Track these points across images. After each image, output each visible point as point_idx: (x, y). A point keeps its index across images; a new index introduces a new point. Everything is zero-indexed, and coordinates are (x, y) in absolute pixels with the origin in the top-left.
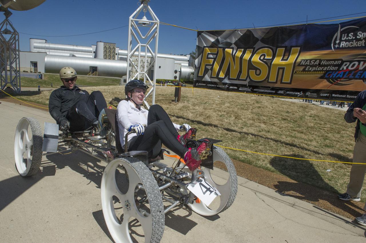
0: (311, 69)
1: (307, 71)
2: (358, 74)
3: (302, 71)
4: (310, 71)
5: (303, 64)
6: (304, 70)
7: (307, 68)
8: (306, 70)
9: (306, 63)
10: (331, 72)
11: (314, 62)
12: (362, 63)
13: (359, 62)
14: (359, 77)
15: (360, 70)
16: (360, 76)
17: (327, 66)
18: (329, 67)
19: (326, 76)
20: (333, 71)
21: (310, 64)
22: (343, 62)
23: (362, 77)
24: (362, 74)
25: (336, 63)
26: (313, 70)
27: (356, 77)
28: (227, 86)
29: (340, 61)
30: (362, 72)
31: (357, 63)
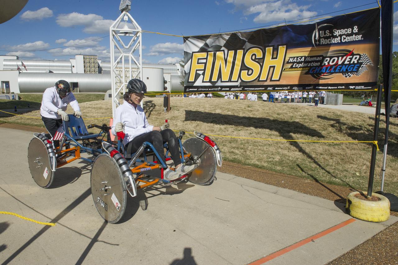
0: (297, 65)
1: (294, 68)
2: (338, 68)
3: (289, 68)
4: (297, 67)
5: (291, 61)
6: (292, 67)
7: (295, 65)
8: (294, 66)
9: (294, 61)
10: (315, 68)
11: (300, 59)
12: (340, 58)
13: (338, 57)
14: (338, 71)
15: (340, 65)
16: (340, 70)
17: (310, 62)
18: (312, 63)
19: (311, 72)
20: (316, 66)
21: (297, 61)
22: (324, 58)
23: (341, 71)
24: (341, 68)
25: (318, 59)
26: (299, 66)
27: (337, 71)
28: (219, 88)
29: (322, 58)
30: (341, 66)
31: (336, 59)
